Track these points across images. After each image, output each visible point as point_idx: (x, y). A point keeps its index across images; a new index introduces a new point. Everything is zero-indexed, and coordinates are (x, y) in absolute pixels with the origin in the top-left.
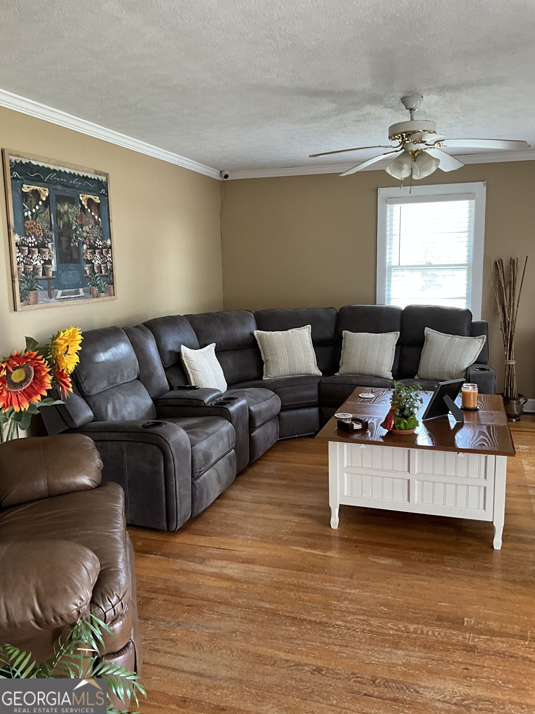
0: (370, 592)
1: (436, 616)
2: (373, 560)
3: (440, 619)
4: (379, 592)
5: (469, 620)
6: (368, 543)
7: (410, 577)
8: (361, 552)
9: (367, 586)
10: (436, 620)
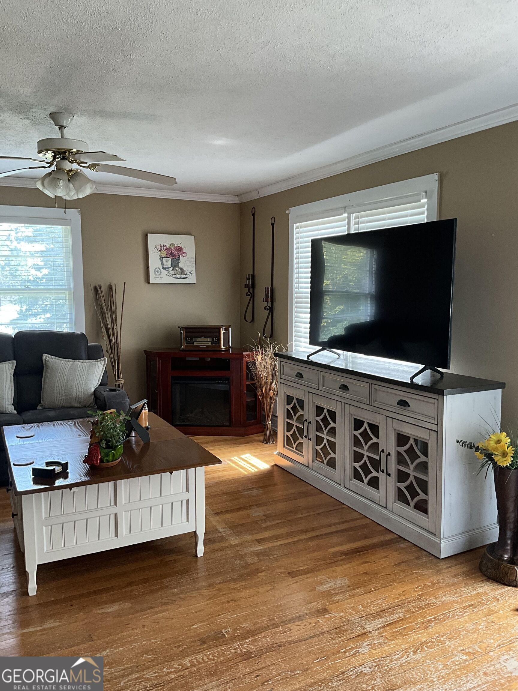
0: (121, 646)
1: (198, 640)
2: (100, 612)
3: (203, 642)
4: (130, 642)
5: (226, 630)
6: (81, 596)
7: (148, 614)
8: (81, 609)
9: (114, 641)
10: (201, 644)
